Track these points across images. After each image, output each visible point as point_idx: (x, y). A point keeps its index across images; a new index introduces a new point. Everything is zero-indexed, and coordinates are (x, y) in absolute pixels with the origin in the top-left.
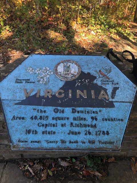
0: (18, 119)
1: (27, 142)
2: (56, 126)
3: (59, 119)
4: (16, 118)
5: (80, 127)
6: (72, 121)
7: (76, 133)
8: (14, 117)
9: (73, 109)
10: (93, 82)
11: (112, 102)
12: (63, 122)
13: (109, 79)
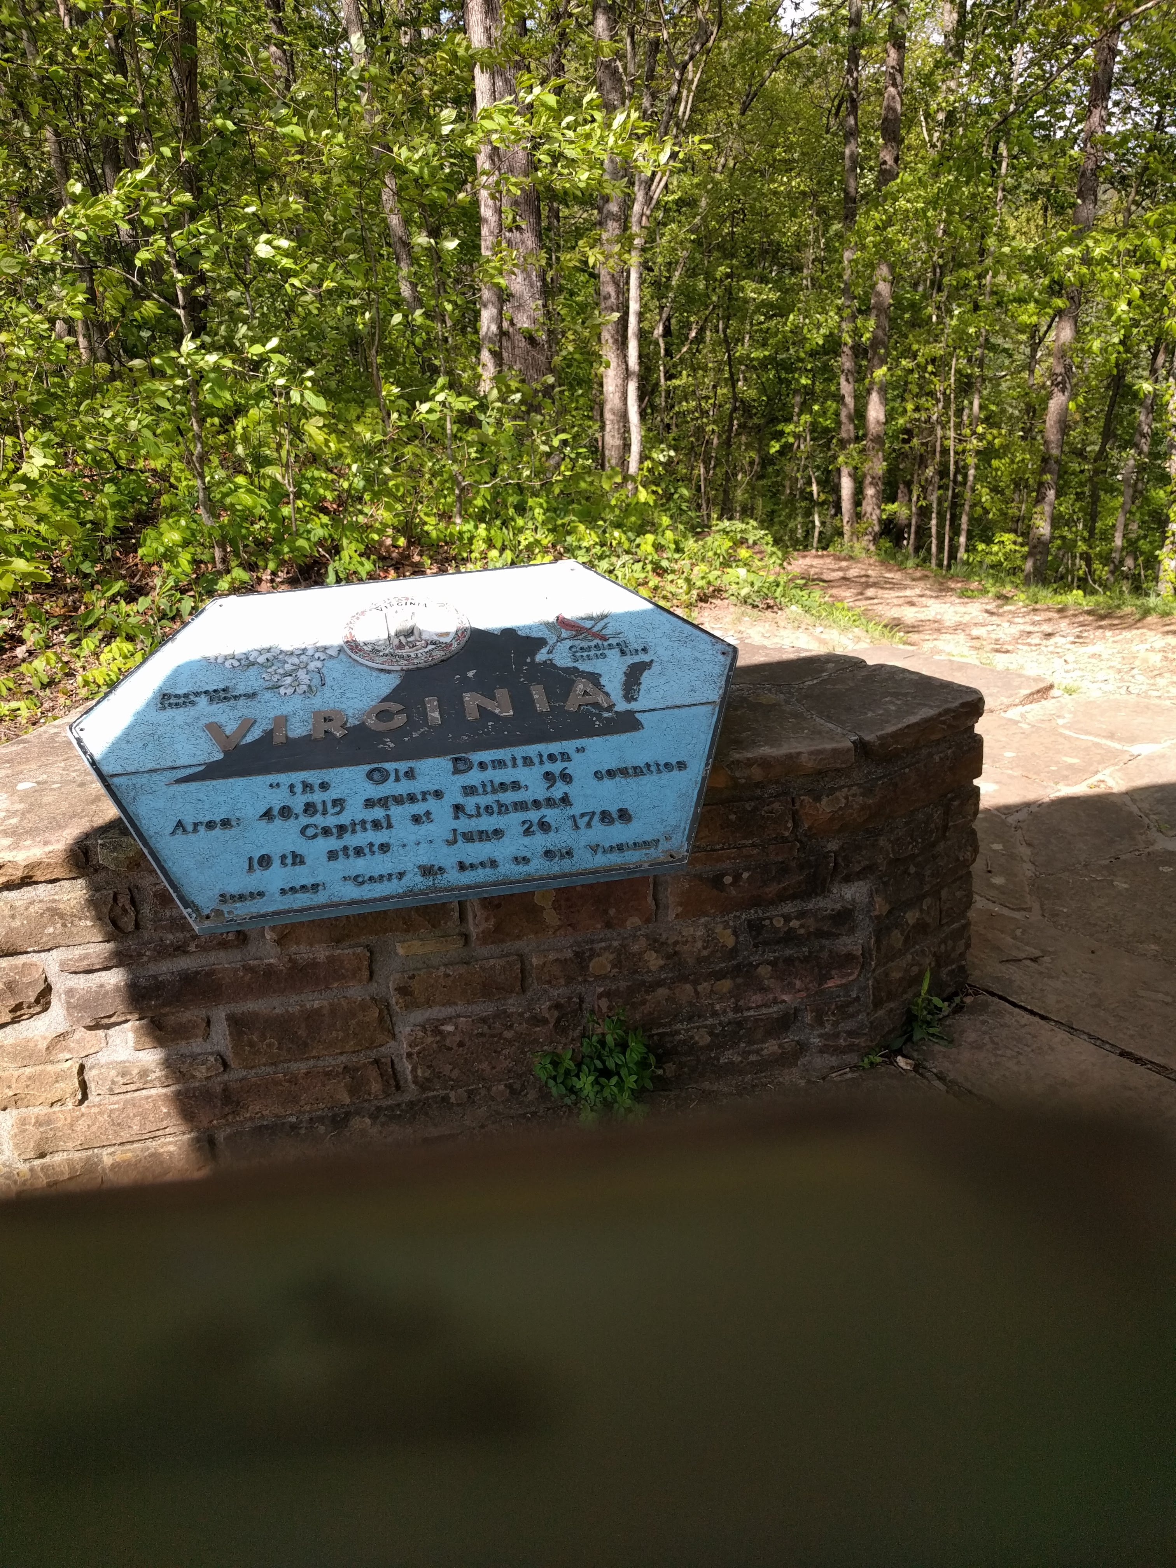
0: (202, 829)
1: (261, 894)
2: (390, 826)
3: (399, 800)
4: (190, 828)
5: (500, 813)
6: (461, 800)
7: (483, 836)
8: (180, 824)
9: (456, 760)
10: (533, 660)
11: (631, 713)
12: (419, 808)
13: (604, 638)
